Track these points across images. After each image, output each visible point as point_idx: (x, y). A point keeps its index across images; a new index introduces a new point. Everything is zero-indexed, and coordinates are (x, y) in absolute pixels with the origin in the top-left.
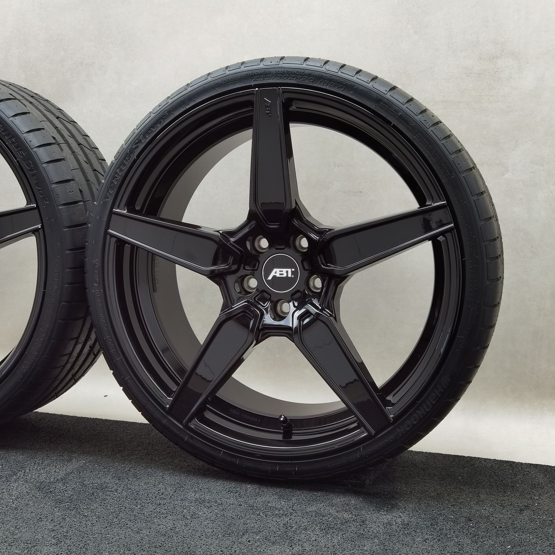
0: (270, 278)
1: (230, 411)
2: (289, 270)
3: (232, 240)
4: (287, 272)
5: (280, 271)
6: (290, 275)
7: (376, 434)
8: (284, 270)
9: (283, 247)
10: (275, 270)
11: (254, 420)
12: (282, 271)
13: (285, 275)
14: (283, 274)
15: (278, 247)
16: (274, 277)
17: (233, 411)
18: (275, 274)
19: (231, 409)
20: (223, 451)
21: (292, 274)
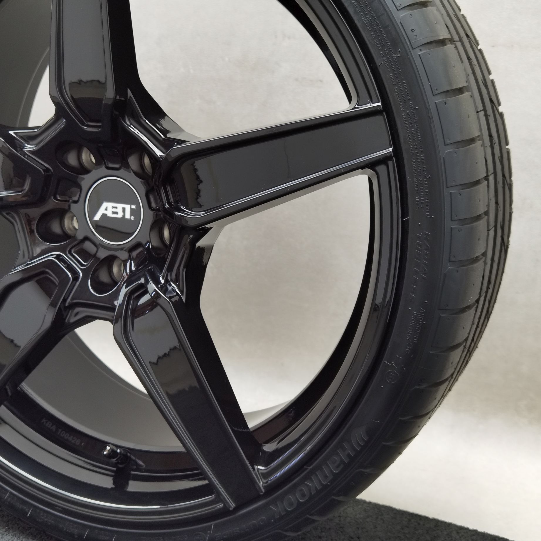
0: (97, 217)
1: (42, 421)
2: (127, 207)
3: (28, 147)
4: (124, 210)
5: (113, 207)
6: (128, 216)
7: (237, 509)
8: (120, 206)
9: (117, 166)
10: (105, 205)
11: (75, 441)
12: (116, 208)
13: (120, 215)
14: (116, 213)
15: (111, 165)
16: (104, 216)
17: (46, 422)
18: (105, 212)
19: (44, 419)
20: (11, 493)
21: (131, 215)
